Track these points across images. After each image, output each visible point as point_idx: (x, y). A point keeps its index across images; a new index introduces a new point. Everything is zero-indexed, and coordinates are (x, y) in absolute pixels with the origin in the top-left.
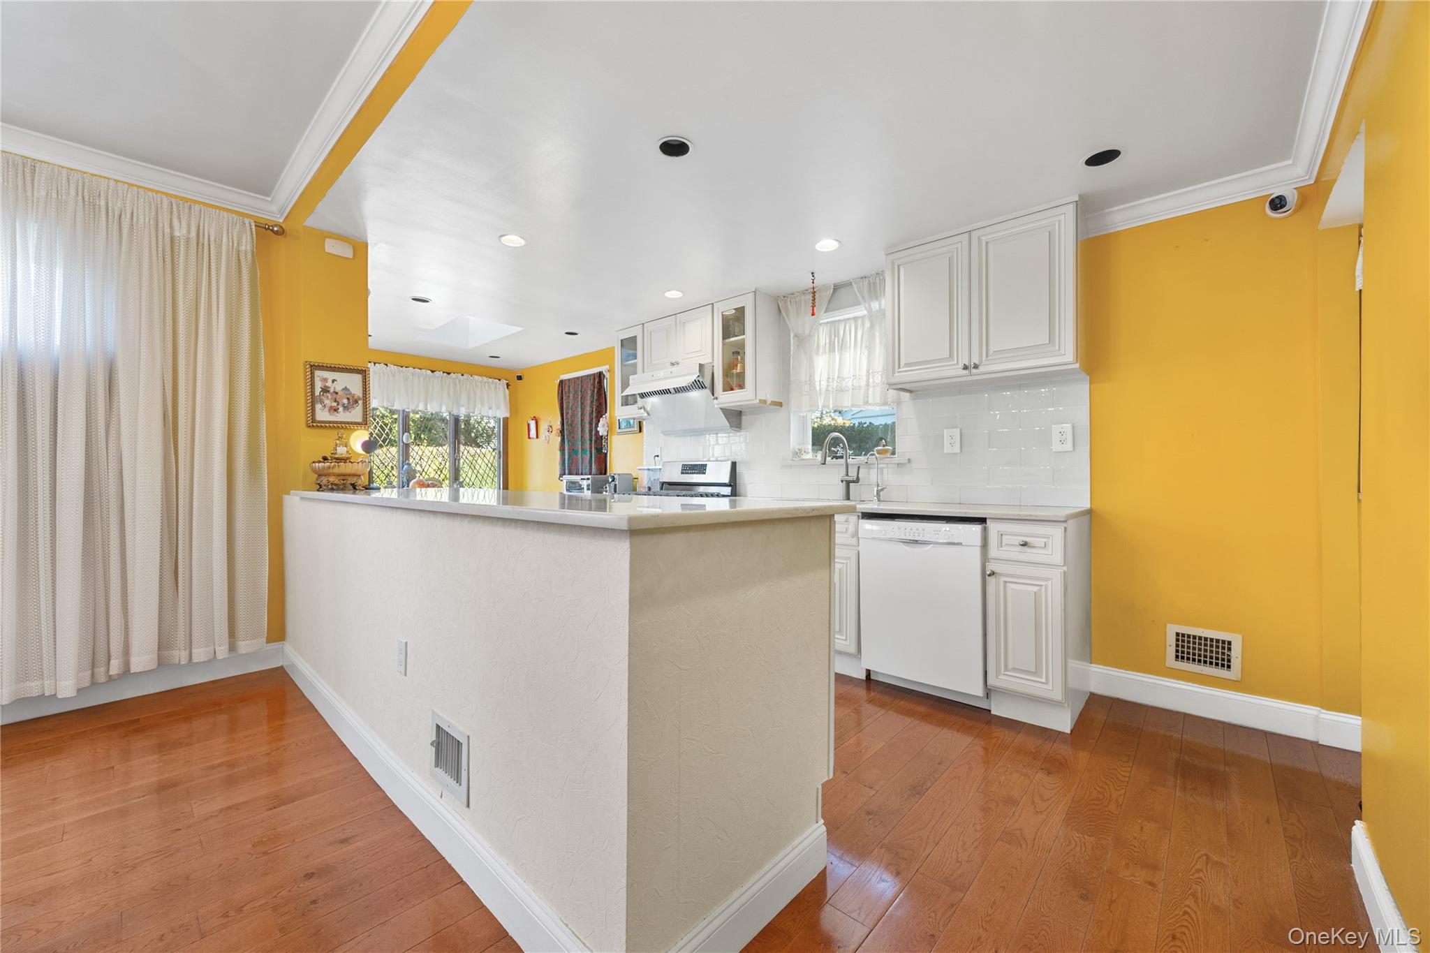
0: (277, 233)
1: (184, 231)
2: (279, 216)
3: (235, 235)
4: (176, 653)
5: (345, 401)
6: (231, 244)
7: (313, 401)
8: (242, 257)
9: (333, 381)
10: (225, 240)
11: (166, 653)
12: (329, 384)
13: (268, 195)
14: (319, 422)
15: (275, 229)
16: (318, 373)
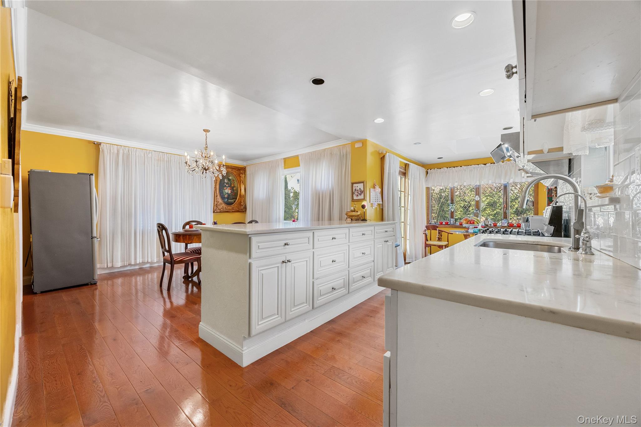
5: (360, 192)
7: (353, 193)
9: (357, 187)
12: (356, 188)
14: (355, 200)
16: (354, 185)
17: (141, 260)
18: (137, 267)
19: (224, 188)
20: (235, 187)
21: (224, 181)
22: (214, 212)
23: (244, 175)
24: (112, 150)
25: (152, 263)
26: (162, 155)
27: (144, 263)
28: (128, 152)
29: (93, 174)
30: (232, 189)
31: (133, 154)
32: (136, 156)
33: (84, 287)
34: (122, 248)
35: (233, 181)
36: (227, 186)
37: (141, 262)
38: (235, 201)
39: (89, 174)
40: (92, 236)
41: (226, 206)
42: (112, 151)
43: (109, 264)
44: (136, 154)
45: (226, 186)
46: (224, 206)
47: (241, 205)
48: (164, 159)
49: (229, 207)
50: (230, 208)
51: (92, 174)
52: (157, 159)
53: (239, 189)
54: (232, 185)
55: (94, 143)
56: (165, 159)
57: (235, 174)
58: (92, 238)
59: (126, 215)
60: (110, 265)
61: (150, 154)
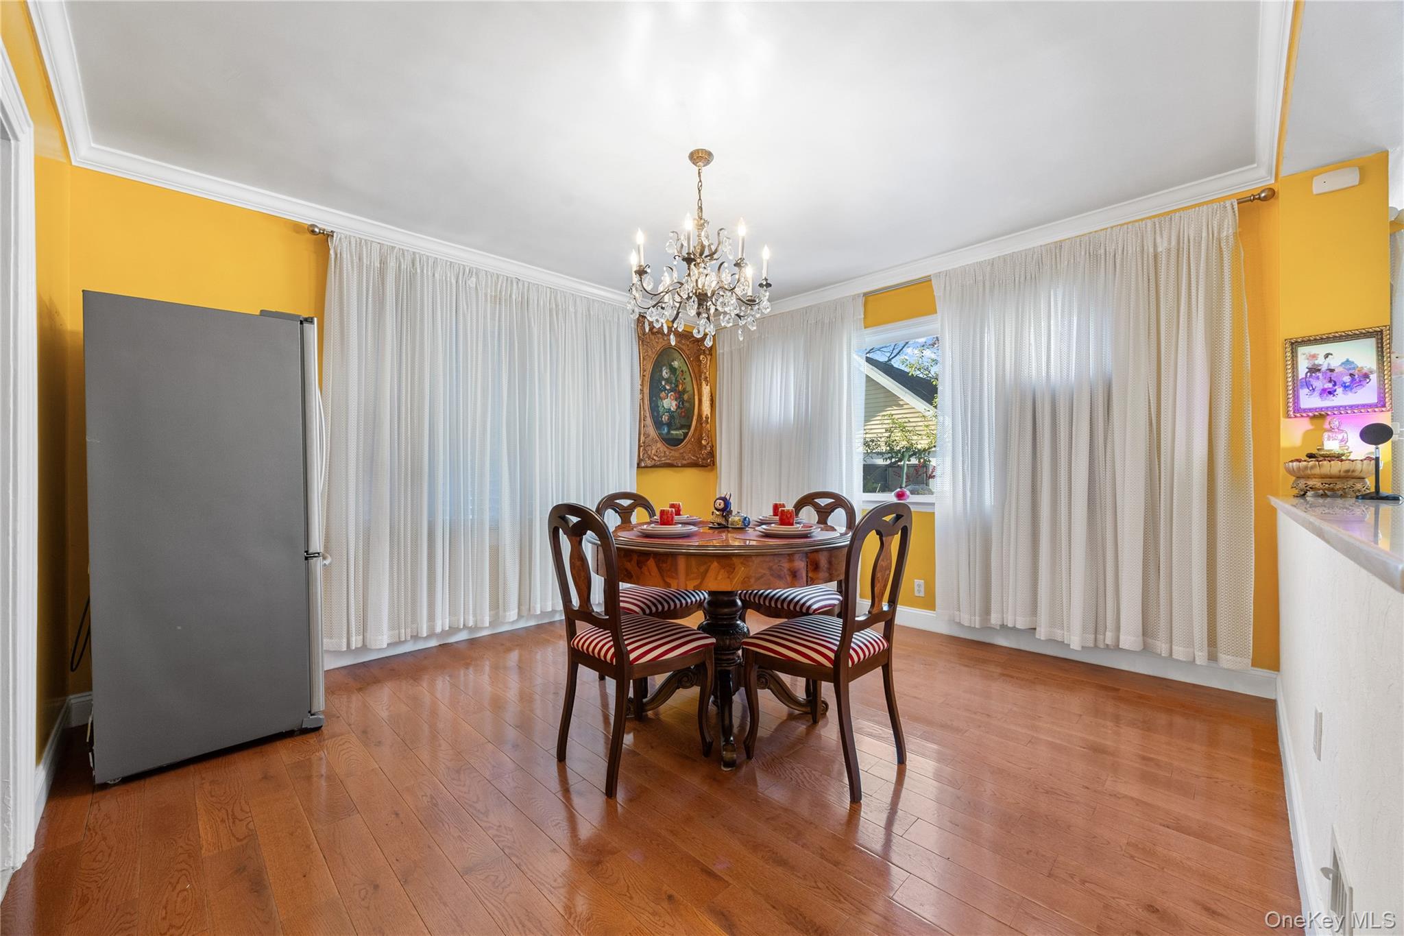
0: (1265, 199)
1: (1165, 244)
2: (1269, 178)
3: (1215, 225)
4: (1158, 643)
5: (1347, 379)
6: (1211, 236)
7: (1295, 386)
8: (1223, 245)
9: (1327, 356)
10: (1204, 235)
11: (1150, 641)
12: (1320, 360)
13: (1253, 162)
15: (1263, 195)
16: (1302, 350)
17: (447, 620)
18: (433, 643)
19: (661, 395)
20: (688, 392)
21: (661, 371)
22: (639, 466)
23: (709, 358)
24: (365, 257)
25: (476, 628)
26: (504, 284)
27: (453, 630)
28: (413, 266)
29: (312, 318)
30: (679, 396)
31: (428, 275)
32: (434, 282)
33: (278, 744)
34: (393, 585)
35: (682, 375)
36: (668, 387)
37: (447, 628)
38: (686, 435)
39: (299, 316)
40: (307, 552)
41: (666, 449)
42: (365, 261)
43: (353, 639)
44: (434, 275)
45: (666, 389)
46: (661, 449)
47: (701, 447)
48: (510, 296)
49: (673, 452)
50: (677, 454)
51: (309, 320)
52: (491, 296)
53: (696, 398)
54: (680, 386)
55: (313, 232)
56: (514, 297)
57: (688, 352)
58: (306, 558)
59: (406, 475)
60: (356, 642)
61: (474, 279)
